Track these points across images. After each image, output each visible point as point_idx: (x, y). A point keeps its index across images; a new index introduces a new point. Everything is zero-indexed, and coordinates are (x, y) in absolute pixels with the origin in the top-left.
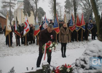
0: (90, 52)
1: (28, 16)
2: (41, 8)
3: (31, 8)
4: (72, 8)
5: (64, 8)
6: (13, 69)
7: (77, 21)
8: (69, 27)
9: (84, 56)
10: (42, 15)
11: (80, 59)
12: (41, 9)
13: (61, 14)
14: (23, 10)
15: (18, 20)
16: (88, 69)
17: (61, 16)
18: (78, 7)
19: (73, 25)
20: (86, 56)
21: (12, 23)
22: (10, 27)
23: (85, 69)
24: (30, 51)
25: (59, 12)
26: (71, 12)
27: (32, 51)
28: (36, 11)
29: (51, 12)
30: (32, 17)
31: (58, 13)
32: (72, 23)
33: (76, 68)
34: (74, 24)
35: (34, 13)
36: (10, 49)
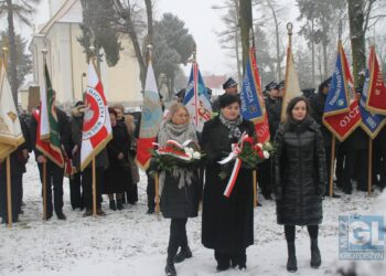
1: (104, 64)
2: (176, 19)
3: (123, 21)
4: (338, 11)
7: (369, 80)
8: (326, 114)
10: (179, 57)
12: (172, 23)
13: (278, 47)
14: (79, 33)
15: (54, 87)
19: (345, 106)
21: (23, 100)
22: (14, 120)
24: (116, 245)
25: (270, 39)
26: (333, 35)
27: (124, 245)
28: (145, 32)
29: (226, 36)
30: (128, 64)
31: (266, 44)
32: (338, 92)
34: (352, 101)
35: (136, 45)
36: (11, 236)
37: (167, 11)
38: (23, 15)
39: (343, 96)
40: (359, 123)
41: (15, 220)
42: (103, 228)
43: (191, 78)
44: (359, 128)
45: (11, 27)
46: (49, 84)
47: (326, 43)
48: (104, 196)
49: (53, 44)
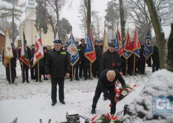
0: (154, 90)
1: (42, 33)
3: (49, 20)
4: (117, 20)
5: (104, 19)
6: (15, 121)
7: (126, 41)
9: (142, 96)
10: (67, 32)
11: (135, 102)
12: (65, 21)
14: (35, 23)
15: (26, 39)
16: (150, 119)
17: (99, 34)
18: (128, 19)
19: (118, 48)
20: (146, 96)
21: (16, 44)
23: (145, 118)
24: (46, 91)
25: (96, 27)
26: (115, 27)
28: (56, 23)
29: (82, 26)
31: (94, 29)
33: (129, 118)
34: (120, 47)
35: (53, 27)
36: (12, 88)
37: (63, 17)
38: (17, 17)
39: (117, 45)
40: (123, 54)
41: (13, 82)
42: (42, 86)
43: (70, 38)
44: (122, 56)
45: (13, 21)
46: (24, 38)
47: (113, 29)
48: (42, 76)
49: (26, 26)
